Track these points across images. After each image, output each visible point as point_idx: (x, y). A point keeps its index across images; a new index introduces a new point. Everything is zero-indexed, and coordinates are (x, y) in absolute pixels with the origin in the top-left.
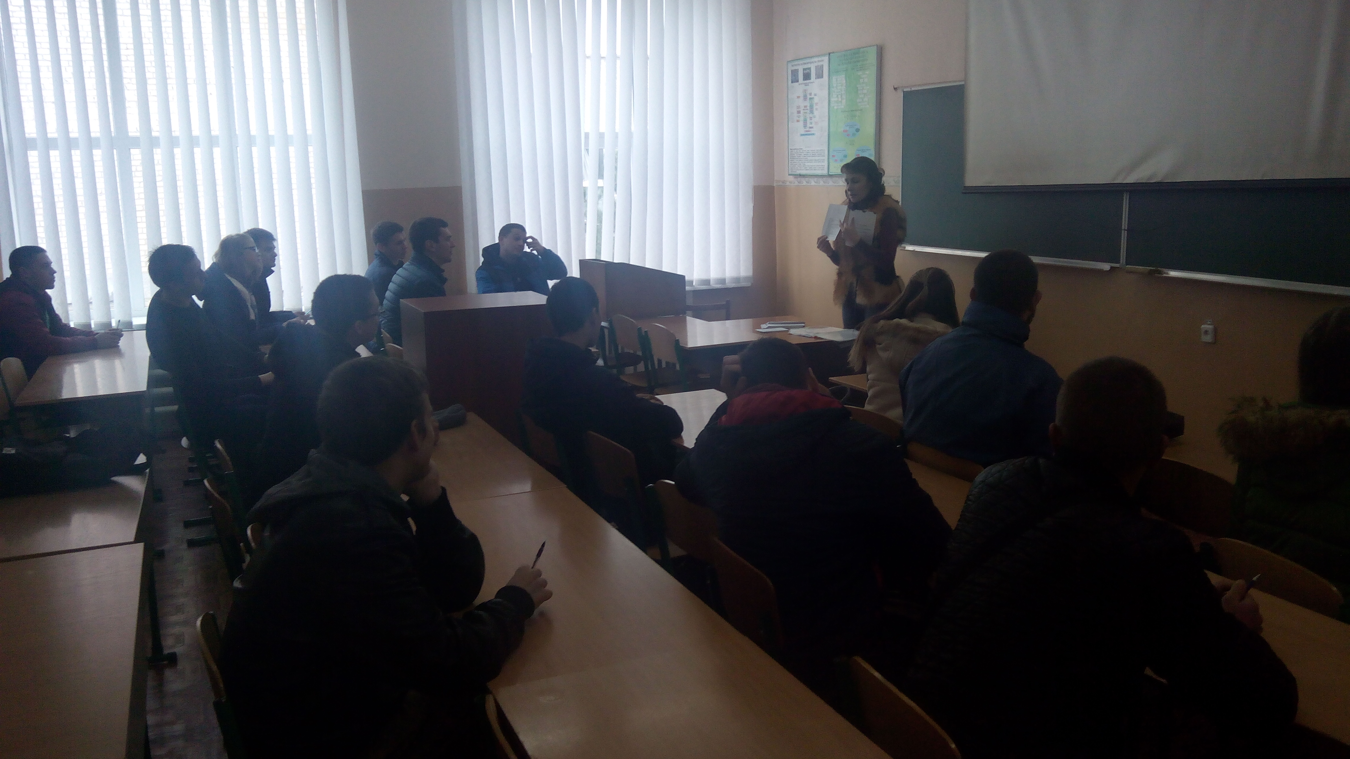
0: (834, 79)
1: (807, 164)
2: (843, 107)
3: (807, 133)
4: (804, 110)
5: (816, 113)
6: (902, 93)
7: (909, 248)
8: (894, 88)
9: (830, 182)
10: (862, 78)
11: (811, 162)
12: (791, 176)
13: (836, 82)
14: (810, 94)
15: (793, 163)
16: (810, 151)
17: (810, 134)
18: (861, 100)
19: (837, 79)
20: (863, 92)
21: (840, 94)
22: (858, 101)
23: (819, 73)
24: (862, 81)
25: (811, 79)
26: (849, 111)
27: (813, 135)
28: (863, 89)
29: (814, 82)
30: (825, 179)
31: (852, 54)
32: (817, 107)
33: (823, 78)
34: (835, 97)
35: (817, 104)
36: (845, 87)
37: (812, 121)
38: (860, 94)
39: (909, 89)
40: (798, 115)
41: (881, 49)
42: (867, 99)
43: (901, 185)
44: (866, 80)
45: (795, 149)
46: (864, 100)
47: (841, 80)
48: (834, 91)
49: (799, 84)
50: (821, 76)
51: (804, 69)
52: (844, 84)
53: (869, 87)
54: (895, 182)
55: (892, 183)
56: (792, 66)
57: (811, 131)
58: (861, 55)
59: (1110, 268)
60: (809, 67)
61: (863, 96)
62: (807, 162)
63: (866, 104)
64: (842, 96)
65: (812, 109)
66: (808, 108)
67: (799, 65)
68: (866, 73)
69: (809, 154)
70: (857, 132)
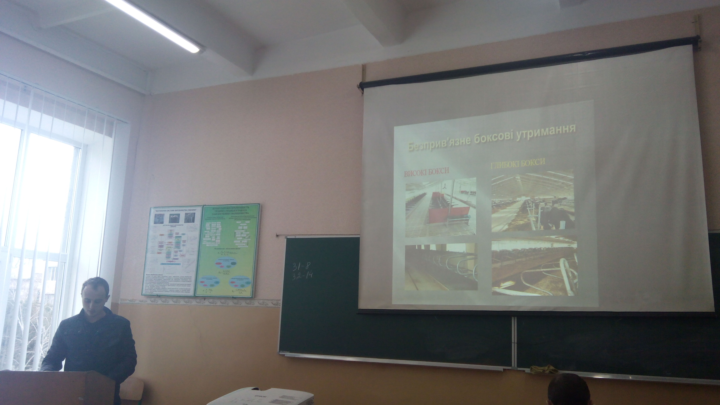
1: (167, 287)
2: (217, 245)
3: (170, 263)
4: (167, 245)
5: (182, 248)
6: (286, 239)
7: (288, 354)
8: (276, 235)
9: (194, 302)
10: (241, 226)
11: (173, 286)
12: (143, 296)
13: (209, 227)
14: (177, 234)
15: (149, 286)
16: (173, 277)
17: (174, 264)
18: (239, 242)
19: (211, 225)
20: (242, 236)
21: (213, 236)
22: (235, 242)
23: (190, 219)
24: (240, 228)
25: (178, 222)
26: (224, 249)
27: (178, 264)
28: (242, 234)
29: (182, 225)
30: (186, 300)
31: (230, 208)
32: (185, 244)
33: (194, 222)
34: (207, 238)
35: (185, 242)
36: (220, 231)
37: (177, 254)
38: (238, 237)
39: (293, 237)
40: (160, 248)
41: (262, 207)
42: (246, 241)
43: (281, 306)
44: (245, 228)
45: (153, 275)
46: (243, 241)
47: (216, 226)
48: (206, 233)
49: (164, 225)
50: (191, 221)
51: (171, 215)
52: (219, 229)
53: (248, 233)
54: (274, 304)
55: (270, 305)
56: (157, 211)
57: (175, 261)
58: (240, 209)
59: (504, 370)
60: (177, 213)
61: (241, 238)
62: (167, 285)
63: (245, 244)
64: (216, 237)
65: (178, 245)
66: (174, 244)
67: (165, 211)
68: (246, 222)
69: (171, 279)
70: (233, 265)
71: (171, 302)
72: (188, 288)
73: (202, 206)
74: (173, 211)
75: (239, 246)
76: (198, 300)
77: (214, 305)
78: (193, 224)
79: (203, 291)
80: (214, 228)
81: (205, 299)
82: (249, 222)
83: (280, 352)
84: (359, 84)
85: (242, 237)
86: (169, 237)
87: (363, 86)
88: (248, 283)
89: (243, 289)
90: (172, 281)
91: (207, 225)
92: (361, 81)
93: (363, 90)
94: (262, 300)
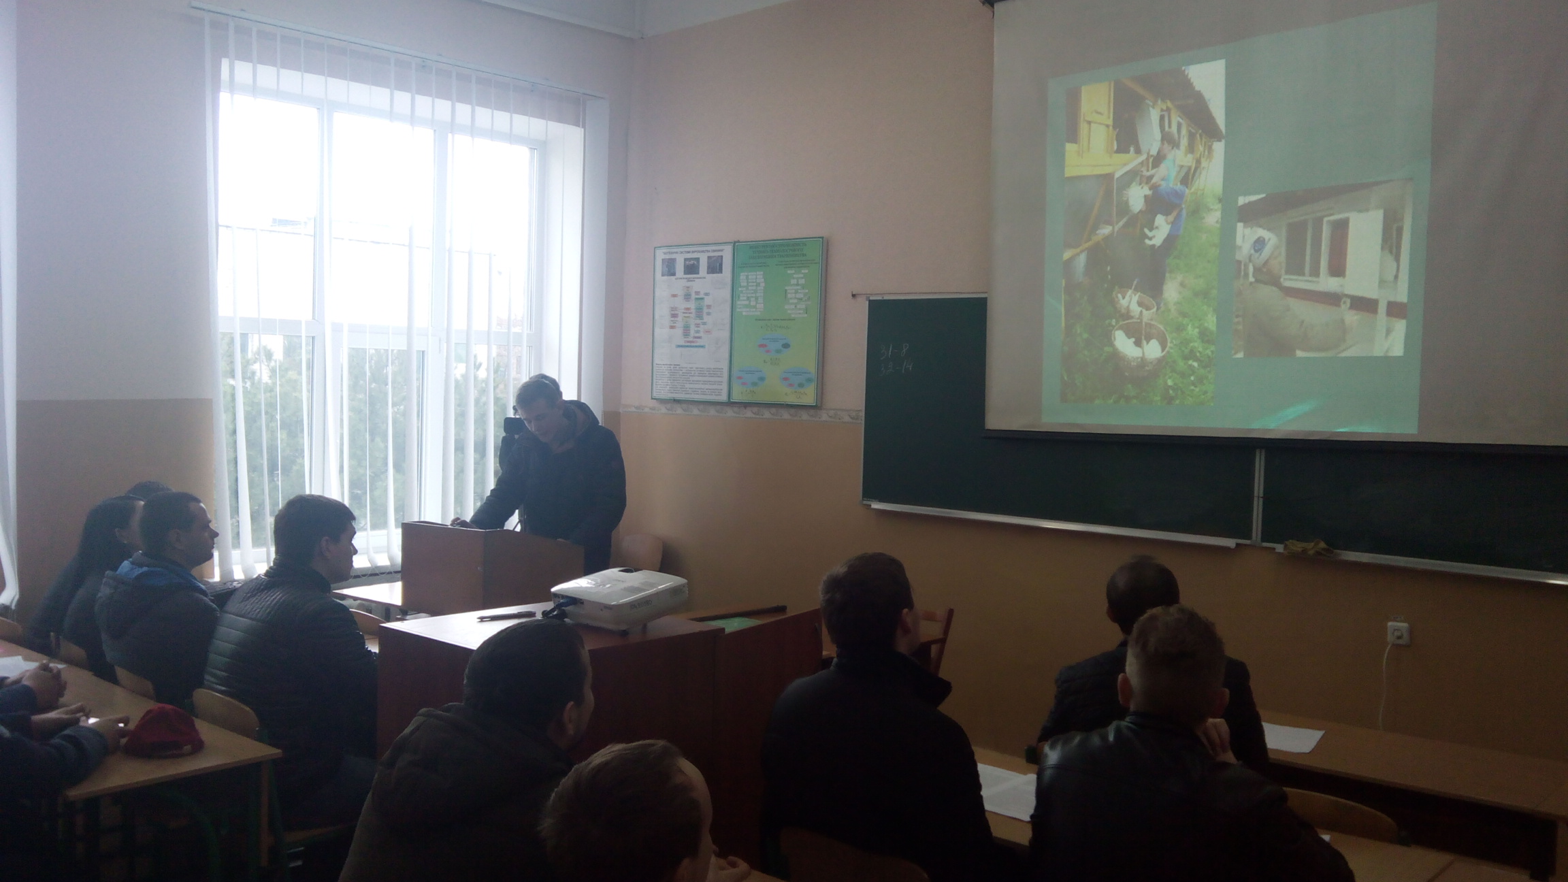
0: (743, 276)
1: (687, 386)
2: (759, 313)
3: (689, 344)
4: (684, 313)
5: (706, 318)
6: (868, 302)
7: (876, 505)
8: (852, 295)
9: (730, 413)
11: (694, 385)
12: (655, 401)
13: (746, 281)
14: (697, 293)
15: (662, 384)
16: (694, 369)
17: (696, 346)
18: (793, 307)
19: (747, 276)
20: (797, 297)
21: (753, 297)
22: (786, 307)
23: (715, 267)
24: (793, 281)
25: (698, 273)
26: (770, 320)
27: (702, 347)
28: (796, 292)
29: (704, 278)
30: (718, 408)
31: (776, 246)
32: (710, 311)
33: (721, 273)
34: (744, 300)
35: (710, 308)
36: (762, 288)
37: (699, 329)
38: (791, 298)
39: (879, 298)
40: (672, 319)
41: (828, 243)
42: (804, 307)
43: (863, 422)
44: (802, 281)
45: (667, 365)
46: (799, 307)
47: (756, 279)
48: (742, 292)
49: (676, 279)
50: (718, 270)
51: (686, 260)
52: (761, 284)
53: (807, 291)
54: (851, 418)
55: (847, 419)
56: (665, 253)
57: (697, 342)
58: (792, 248)
59: (1238, 545)
60: (695, 257)
61: (796, 301)
63: (802, 312)
64: (757, 298)
65: (699, 312)
66: (693, 311)
67: (677, 253)
68: (803, 271)
69: (693, 372)
70: (785, 347)
72: (719, 387)
73: (731, 243)
74: (689, 252)
75: (793, 316)
76: (736, 409)
77: (761, 417)
78: (720, 275)
79: (742, 393)
80: (753, 282)
81: (745, 407)
82: (807, 271)
83: (863, 500)
85: (798, 299)
86: (690, 295)
88: (809, 380)
89: (802, 391)
90: (694, 376)
91: (741, 277)
94: (834, 410)
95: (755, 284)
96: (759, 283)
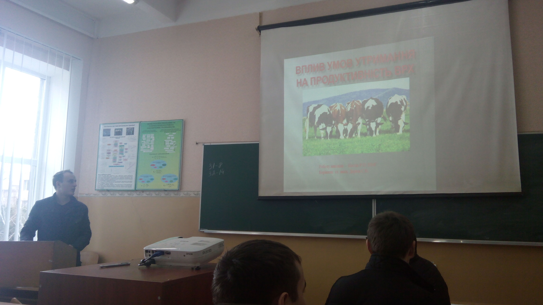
0: (144, 136)
1: (114, 184)
2: (151, 151)
3: (116, 165)
4: (113, 152)
5: (125, 154)
6: (203, 146)
7: (207, 231)
8: (196, 143)
9: (135, 195)
10: (169, 136)
11: (119, 182)
12: (96, 191)
13: (145, 138)
14: (121, 143)
15: (101, 183)
16: (118, 176)
17: (119, 166)
18: (168, 148)
19: (146, 136)
21: (148, 145)
22: (165, 148)
24: (169, 138)
25: (122, 135)
26: (157, 154)
27: (122, 166)
28: (170, 142)
29: (125, 137)
30: (129, 193)
31: (160, 123)
32: (127, 151)
33: (133, 135)
34: (144, 146)
36: (153, 141)
37: (121, 159)
38: (167, 145)
39: (209, 144)
40: (108, 155)
41: (185, 122)
42: (173, 148)
43: (201, 196)
44: (173, 138)
45: (104, 175)
46: (171, 148)
47: (150, 137)
48: (143, 143)
49: (111, 137)
50: (131, 133)
51: (115, 129)
52: (153, 139)
53: (175, 142)
54: (195, 195)
55: (193, 195)
56: (105, 127)
57: (120, 164)
58: (168, 124)
60: (121, 128)
62: (114, 182)
63: (172, 150)
64: (150, 145)
65: (121, 152)
66: (118, 151)
67: (111, 126)
68: (173, 134)
69: (117, 178)
70: (164, 166)
71: (117, 195)
72: (130, 184)
73: (139, 122)
75: (168, 152)
76: (138, 193)
77: (151, 196)
78: (132, 136)
79: (142, 186)
81: (143, 192)
82: (175, 134)
83: (200, 229)
84: (257, 27)
85: (170, 145)
86: (114, 146)
87: (260, 29)
88: (176, 179)
89: (172, 184)
90: (118, 179)
91: (143, 136)
92: (259, 25)
93: (260, 32)
94: (186, 191)
95: (150, 139)
96: (152, 139)
